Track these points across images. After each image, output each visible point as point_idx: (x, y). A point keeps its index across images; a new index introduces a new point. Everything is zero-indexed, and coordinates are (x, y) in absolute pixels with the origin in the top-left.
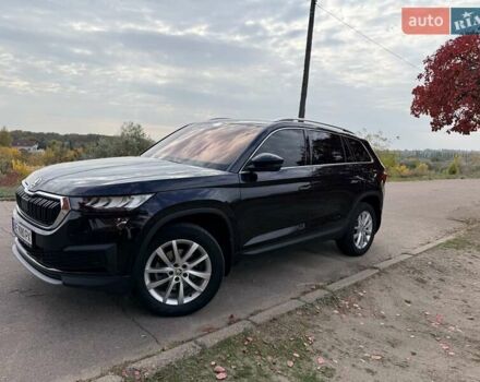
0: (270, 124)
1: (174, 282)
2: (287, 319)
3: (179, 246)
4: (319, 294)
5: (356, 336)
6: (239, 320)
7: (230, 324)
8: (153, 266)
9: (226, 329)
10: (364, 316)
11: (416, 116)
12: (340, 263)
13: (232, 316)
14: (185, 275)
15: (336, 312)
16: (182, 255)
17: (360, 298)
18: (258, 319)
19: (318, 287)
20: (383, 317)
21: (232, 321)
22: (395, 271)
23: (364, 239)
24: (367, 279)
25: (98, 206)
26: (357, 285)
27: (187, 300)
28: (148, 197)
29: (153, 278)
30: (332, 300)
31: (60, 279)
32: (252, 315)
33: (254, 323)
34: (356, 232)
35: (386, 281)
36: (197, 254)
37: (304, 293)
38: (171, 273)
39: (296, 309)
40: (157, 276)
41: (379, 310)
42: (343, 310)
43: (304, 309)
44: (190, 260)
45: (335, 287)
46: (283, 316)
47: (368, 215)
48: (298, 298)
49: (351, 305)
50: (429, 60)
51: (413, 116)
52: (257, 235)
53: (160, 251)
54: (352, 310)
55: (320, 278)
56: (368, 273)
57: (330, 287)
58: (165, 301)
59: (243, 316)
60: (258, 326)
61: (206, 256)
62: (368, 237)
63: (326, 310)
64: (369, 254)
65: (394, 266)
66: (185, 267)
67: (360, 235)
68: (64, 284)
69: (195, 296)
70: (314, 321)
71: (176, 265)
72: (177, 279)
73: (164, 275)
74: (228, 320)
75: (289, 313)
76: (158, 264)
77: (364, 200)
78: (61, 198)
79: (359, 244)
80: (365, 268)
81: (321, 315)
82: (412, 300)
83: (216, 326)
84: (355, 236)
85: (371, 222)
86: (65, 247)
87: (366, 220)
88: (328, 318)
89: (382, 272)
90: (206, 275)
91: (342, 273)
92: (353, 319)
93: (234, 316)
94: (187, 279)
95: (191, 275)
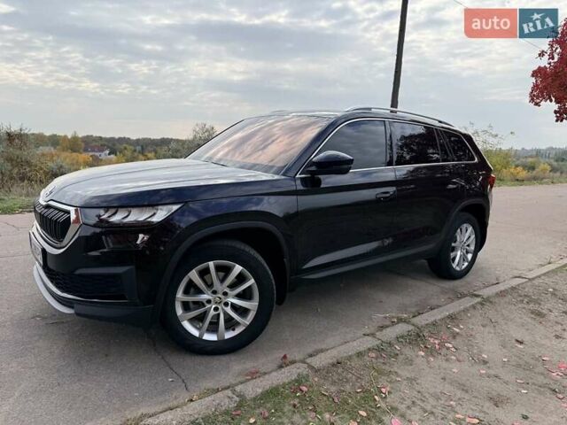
0: (339, 114)
1: (212, 313)
2: (356, 363)
3: (218, 268)
4: (401, 329)
5: (448, 388)
6: (293, 362)
7: (281, 367)
8: (186, 292)
9: (274, 374)
10: (459, 361)
11: (536, 104)
12: (432, 289)
13: (285, 357)
14: (226, 304)
15: (422, 353)
16: (222, 281)
17: (455, 336)
18: (317, 361)
19: (400, 320)
20: (485, 362)
21: (284, 363)
22: (503, 301)
23: (464, 258)
24: (466, 310)
25: (117, 218)
26: (452, 317)
27: (229, 335)
28: (175, 207)
29: (186, 307)
30: (417, 338)
32: (311, 356)
33: (311, 367)
34: (453, 249)
35: (491, 313)
36: (241, 279)
37: (382, 328)
38: (209, 301)
39: (369, 349)
40: (191, 305)
41: (481, 352)
42: (431, 352)
43: (379, 349)
44: (233, 286)
45: (421, 320)
46: (350, 358)
47: (470, 229)
48: (373, 335)
49: (442, 345)
52: (320, 255)
53: (194, 275)
54: (444, 351)
55: (404, 308)
56: (468, 302)
57: (416, 320)
58: (201, 335)
59: (298, 357)
60: (317, 371)
61: (252, 281)
62: (470, 256)
63: (408, 352)
64: (469, 277)
65: (502, 294)
66: (225, 294)
67: (459, 253)
68: (78, 314)
69: (238, 331)
70: (391, 365)
71: (215, 292)
72: (216, 309)
73: (199, 304)
74: (279, 362)
75: (360, 354)
76: (192, 290)
77: (465, 209)
78: (71, 209)
79: (458, 264)
80: (463, 296)
81: (401, 357)
82: (527, 339)
83: (263, 370)
84: (452, 255)
85: (473, 237)
86: (77, 269)
87: (466, 234)
88: (409, 362)
89: (486, 301)
90: (252, 305)
91: (434, 302)
92: (445, 364)
93: (288, 356)
94: (228, 309)
95: (233, 305)
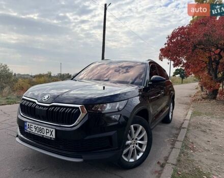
1: (132, 149)
2: (182, 159)
3: (135, 128)
4: (179, 144)
11: (162, 60)
13: (158, 163)
14: (137, 144)
15: (192, 151)
16: (135, 133)
17: (192, 143)
20: (209, 150)
21: (161, 165)
24: (187, 134)
26: (186, 137)
27: (138, 157)
31: (81, 158)
33: (173, 164)
35: (193, 133)
37: (173, 145)
38: (131, 144)
43: (182, 152)
44: (139, 136)
47: (172, 104)
48: (174, 148)
49: (193, 147)
54: (195, 149)
58: (129, 160)
59: (163, 161)
60: (175, 165)
61: (145, 132)
63: (188, 151)
66: (136, 139)
68: (84, 160)
70: (190, 157)
71: (133, 139)
72: (133, 147)
73: (128, 146)
75: (180, 156)
78: (79, 106)
79: (170, 117)
81: (189, 154)
85: (172, 107)
88: (192, 155)
89: (188, 129)
90: (145, 142)
93: (160, 162)
94: (137, 146)
95: (139, 144)
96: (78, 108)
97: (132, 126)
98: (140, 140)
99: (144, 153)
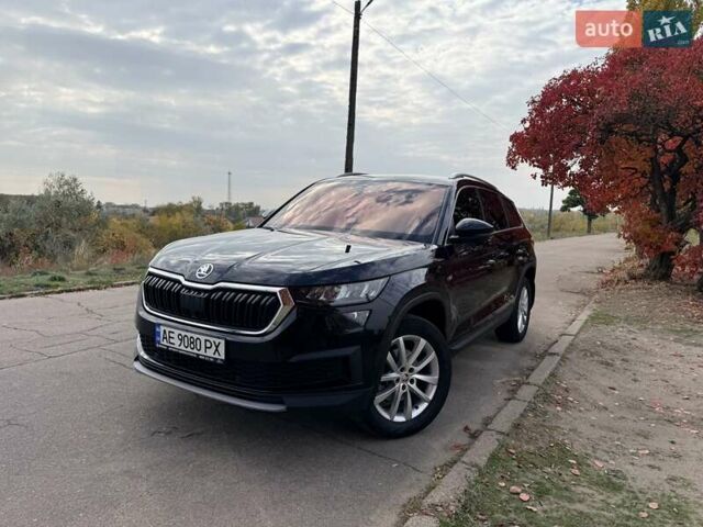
1: (401, 392)
2: (527, 423)
3: (406, 343)
4: (528, 390)
6: (480, 431)
7: (476, 437)
9: (478, 443)
10: (587, 410)
11: (513, 168)
13: (466, 429)
14: (412, 381)
15: (559, 408)
16: (409, 355)
17: (567, 390)
18: (499, 427)
19: (519, 383)
20: (606, 408)
21: (472, 434)
22: (573, 356)
23: (522, 321)
24: (557, 368)
26: (553, 375)
27: (415, 413)
30: (546, 396)
31: (280, 402)
32: (487, 424)
33: (500, 432)
34: (518, 312)
35: (575, 368)
36: (424, 354)
37: (513, 391)
38: (398, 380)
39: (525, 411)
41: (595, 401)
42: (563, 405)
43: (531, 409)
44: (417, 362)
46: (520, 420)
47: (526, 291)
48: (514, 398)
49: (565, 399)
50: (534, 102)
51: (509, 168)
54: (571, 404)
55: (508, 372)
56: (552, 360)
57: (531, 381)
58: (392, 417)
59: (477, 426)
60: (507, 435)
61: (433, 355)
62: (526, 317)
63: (549, 408)
65: (568, 350)
66: (411, 370)
67: (521, 316)
68: (288, 408)
69: (422, 408)
70: (550, 421)
71: (403, 370)
72: (404, 387)
73: (389, 384)
74: (467, 433)
75: (522, 416)
78: (276, 290)
79: (520, 327)
80: (542, 356)
81: (550, 414)
82: (615, 385)
84: (518, 318)
85: (527, 298)
86: (290, 357)
87: (524, 297)
88: (558, 417)
89: (564, 358)
90: (432, 379)
92: (581, 415)
93: (470, 427)
94: (414, 386)
95: (418, 381)
96: (275, 294)
97: (401, 339)
98: (421, 372)
99: (431, 403)
